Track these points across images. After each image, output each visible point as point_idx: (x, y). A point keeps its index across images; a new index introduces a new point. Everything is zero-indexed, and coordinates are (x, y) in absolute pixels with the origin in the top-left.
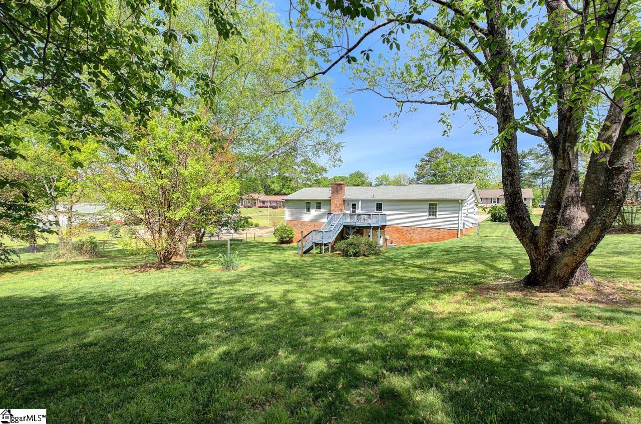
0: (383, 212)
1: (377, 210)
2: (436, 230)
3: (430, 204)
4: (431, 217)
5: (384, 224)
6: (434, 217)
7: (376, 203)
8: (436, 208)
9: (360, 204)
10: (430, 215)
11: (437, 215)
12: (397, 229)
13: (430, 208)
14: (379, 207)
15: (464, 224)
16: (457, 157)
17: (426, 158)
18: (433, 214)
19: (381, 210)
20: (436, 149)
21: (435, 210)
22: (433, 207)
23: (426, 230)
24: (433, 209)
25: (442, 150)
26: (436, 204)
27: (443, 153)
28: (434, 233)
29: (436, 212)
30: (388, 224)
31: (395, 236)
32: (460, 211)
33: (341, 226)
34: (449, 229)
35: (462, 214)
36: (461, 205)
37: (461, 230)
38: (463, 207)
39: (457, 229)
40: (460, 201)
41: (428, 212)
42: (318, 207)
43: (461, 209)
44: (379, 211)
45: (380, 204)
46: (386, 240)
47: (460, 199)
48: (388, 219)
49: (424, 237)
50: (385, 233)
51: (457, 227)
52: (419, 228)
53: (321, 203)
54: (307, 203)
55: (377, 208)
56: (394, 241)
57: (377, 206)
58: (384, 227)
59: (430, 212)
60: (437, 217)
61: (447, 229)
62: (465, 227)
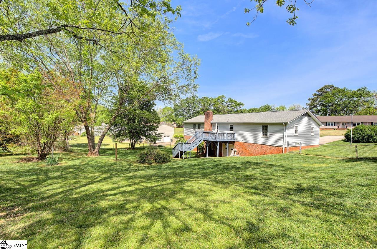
0: (233, 132)
1: (230, 130)
2: (267, 146)
4: (264, 136)
5: (234, 140)
8: (267, 130)
10: (263, 134)
11: (268, 135)
12: (243, 145)
13: (263, 129)
15: (288, 143)
16: (343, 91)
17: (318, 93)
18: (265, 133)
20: (326, 86)
22: (265, 128)
23: (260, 146)
24: (265, 130)
25: (331, 86)
27: (332, 89)
28: (266, 149)
29: (267, 133)
30: (236, 140)
31: (241, 149)
32: (285, 132)
33: (201, 140)
34: (276, 146)
35: (287, 135)
36: (285, 127)
37: (285, 147)
38: (287, 129)
39: (282, 146)
40: (283, 124)
41: (262, 132)
42: (199, 128)
43: (285, 130)
44: (231, 131)
45: (233, 126)
46: (235, 152)
47: (283, 123)
48: (236, 137)
49: (259, 151)
50: (235, 147)
51: (282, 145)
52: (256, 144)
53: (200, 125)
54: (194, 125)
55: (230, 129)
56: (240, 152)
57: (230, 127)
58: (233, 142)
59: (263, 132)
60: (268, 136)
61: (275, 146)
62: (290, 145)
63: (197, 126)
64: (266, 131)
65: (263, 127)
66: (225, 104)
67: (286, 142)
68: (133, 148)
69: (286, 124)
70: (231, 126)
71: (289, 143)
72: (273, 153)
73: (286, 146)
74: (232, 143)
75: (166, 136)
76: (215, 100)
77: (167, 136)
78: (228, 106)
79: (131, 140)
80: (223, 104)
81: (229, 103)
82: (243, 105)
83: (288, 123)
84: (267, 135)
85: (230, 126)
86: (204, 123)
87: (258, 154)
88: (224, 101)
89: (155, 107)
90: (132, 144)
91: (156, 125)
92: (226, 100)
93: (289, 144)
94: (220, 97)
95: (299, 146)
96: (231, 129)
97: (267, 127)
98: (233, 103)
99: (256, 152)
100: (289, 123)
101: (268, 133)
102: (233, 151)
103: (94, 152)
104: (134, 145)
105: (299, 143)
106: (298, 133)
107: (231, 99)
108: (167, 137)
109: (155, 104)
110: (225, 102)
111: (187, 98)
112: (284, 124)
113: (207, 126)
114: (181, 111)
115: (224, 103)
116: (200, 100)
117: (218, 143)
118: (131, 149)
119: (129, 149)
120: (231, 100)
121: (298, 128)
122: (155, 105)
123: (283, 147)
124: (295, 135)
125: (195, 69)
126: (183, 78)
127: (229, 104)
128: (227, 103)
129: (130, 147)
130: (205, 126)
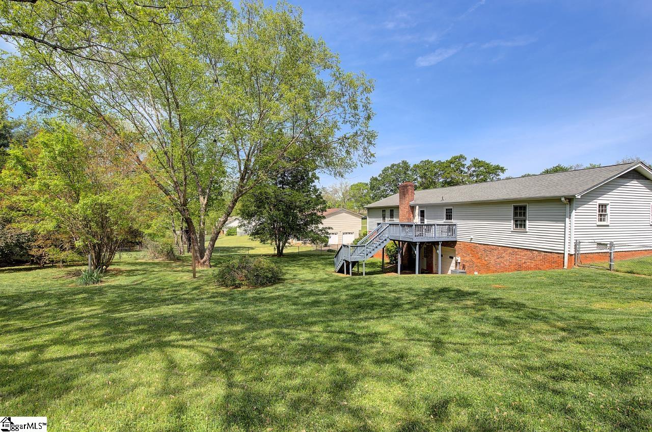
0: (453, 221)
1: (447, 219)
2: (525, 252)
4: (519, 229)
6: (523, 229)
7: (445, 208)
8: (525, 214)
10: (516, 226)
12: (472, 248)
13: (515, 214)
14: (449, 214)
15: (577, 243)
19: (451, 219)
23: (510, 250)
24: (520, 215)
28: (523, 258)
29: (525, 221)
30: (458, 239)
31: (468, 258)
32: (567, 220)
33: (386, 240)
34: (547, 252)
35: (573, 225)
36: (568, 207)
37: (570, 255)
38: (574, 211)
39: (563, 252)
40: (563, 199)
41: (512, 221)
42: (392, 216)
43: (568, 214)
44: (449, 219)
45: (451, 209)
46: (456, 263)
47: (562, 197)
48: (459, 231)
49: (507, 263)
50: (456, 253)
51: (563, 249)
52: (500, 248)
53: (392, 211)
54: (383, 211)
55: (447, 215)
56: (467, 265)
57: (447, 213)
58: (454, 243)
59: (516, 221)
60: (527, 229)
61: (544, 252)
62: (581, 249)
63: (388, 213)
64: (522, 217)
65: (516, 208)
66: (466, 170)
67: (573, 242)
68: (280, 254)
69: (570, 200)
70: (449, 209)
71: (581, 244)
72: (541, 267)
73: (573, 252)
74: (451, 244)
75: (346, 233)
76: (445, 165)
77: (349, 233)
78: (471, 175)
79: (276, 241)
80: (462, 171)
81: (473, 169)
82: (503, 170)
83: (574, 196)
84: (525, 227)
85: (447, 210)
86: (397, 207)
87: (506, 270)
88: (463, 166)
89: (316, 183)
90: (278, 247)
91: (321, 213)
92: (468, 163)
93: (581, 246)
94: (455, 158)
95: (608, 251)
96: (449, 217)
97: (524, 208)
98: (482, 168)
99: (502, 265)
100: (579, 197)
101: (527, 222)
102: (454, 261)
103: (202, 261)
104: (282, 249)
105: (606, 244)
106: (609, 219)
107: (477, 160)
108: (348, 235)
109: (317, 176)
110: (466, 166)
111: (393, 166)
112: (565, 199)
113: (404, 211)
114: (382, 188)
115: (464, 170)
116: (416, 166)
117: (418, 246)
118: (276, 256)
119: (274, 255)
120: (477, 163)
121: (608, 207)
122: (318, 178)
123: (564, 254)
124: (598, 226)
125: (364, 101)
126: (345, 122)
127: (474, 171)
128: (469, 170)
129: (276, 252)
130: (401, 212)
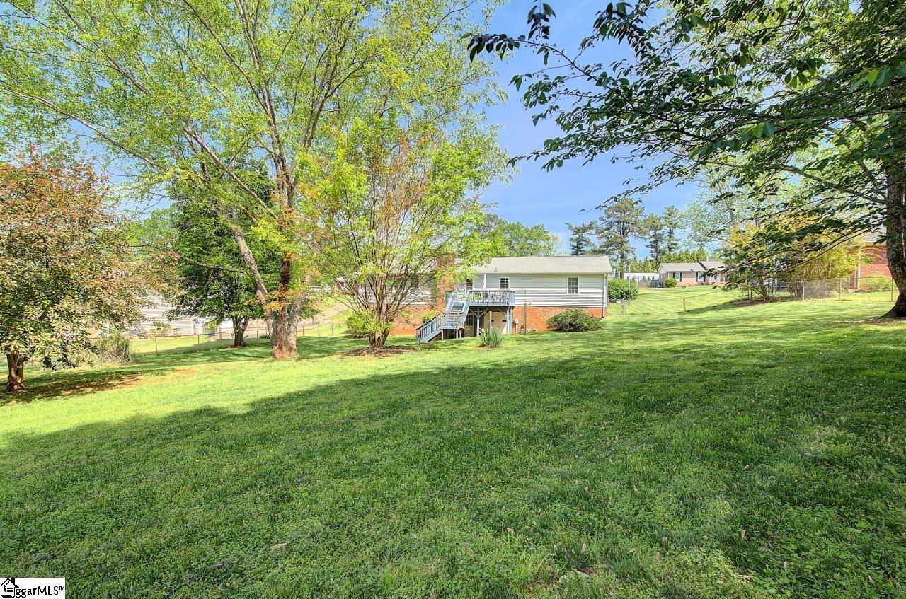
1: (501, 287)
3: (570, 279)
4: (572, 294)
5: (512, 304)
6: (575, 294)
7: (500, 278)
8: (577, 284)
9: (485, 279)
10: (570, 291)
11: (579, 292)
12: (531, 310)
13: (570, 284)
14: (505, 283)
18: (574, 290)
19: (507, 287)
21: (575, 286)
22: (573, 282)
24: (573, 284)
26: (577, 279)
30: (517, 304)
41: (566, 288)
45: (507, 279)
46: (515, 324)
50: (514, 316)
51: (602, 305)
52: (557, 308)
57: (502, 282)
59: (569, 288)
70: (504, 279)
84: (576, 292)
96: (504, 285)
101: (579, 289)
123: (602, 308)
